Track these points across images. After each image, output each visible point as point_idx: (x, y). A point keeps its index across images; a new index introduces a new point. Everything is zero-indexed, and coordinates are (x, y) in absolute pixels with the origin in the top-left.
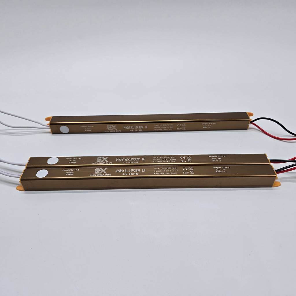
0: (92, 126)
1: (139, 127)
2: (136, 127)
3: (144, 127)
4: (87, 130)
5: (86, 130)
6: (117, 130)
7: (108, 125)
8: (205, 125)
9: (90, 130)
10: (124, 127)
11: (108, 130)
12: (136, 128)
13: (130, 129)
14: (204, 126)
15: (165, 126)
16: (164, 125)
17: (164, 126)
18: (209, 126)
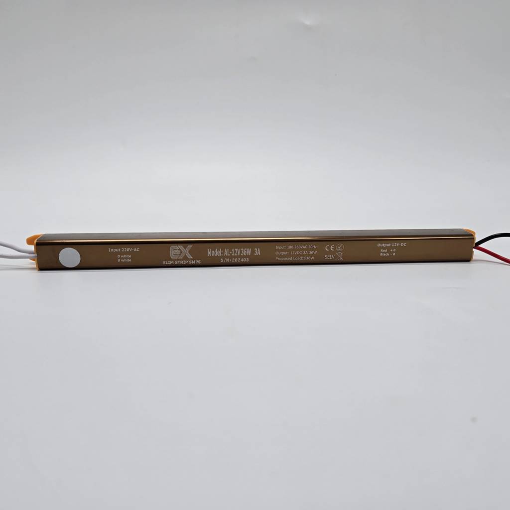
0: (135, 250)
1: (241, 253)
2: (235, 252)
3: (253, 252)
4: (123, 258)
5: (121, 258)
6: (191, 259)
7: (173, 247)
8: (384, 248)
9: (129, 258)
10: (209, 252)
11: (172, 260)
12: (236, 255)
13: (221, 257)
14: (382, 251)
15: (299, 250)
16: (298, 247)
17: (296, 250)
18: (393, 252)
